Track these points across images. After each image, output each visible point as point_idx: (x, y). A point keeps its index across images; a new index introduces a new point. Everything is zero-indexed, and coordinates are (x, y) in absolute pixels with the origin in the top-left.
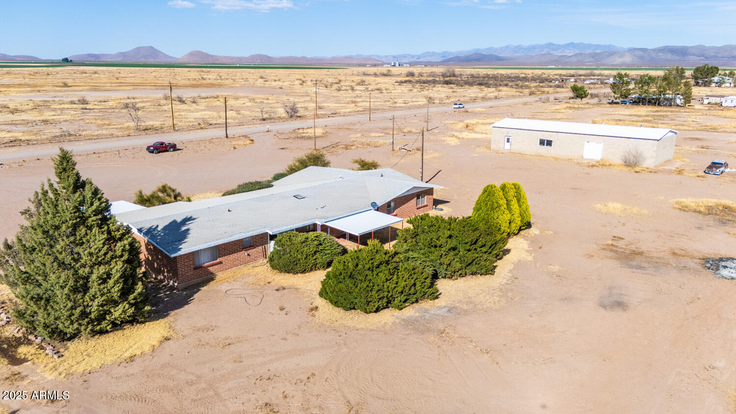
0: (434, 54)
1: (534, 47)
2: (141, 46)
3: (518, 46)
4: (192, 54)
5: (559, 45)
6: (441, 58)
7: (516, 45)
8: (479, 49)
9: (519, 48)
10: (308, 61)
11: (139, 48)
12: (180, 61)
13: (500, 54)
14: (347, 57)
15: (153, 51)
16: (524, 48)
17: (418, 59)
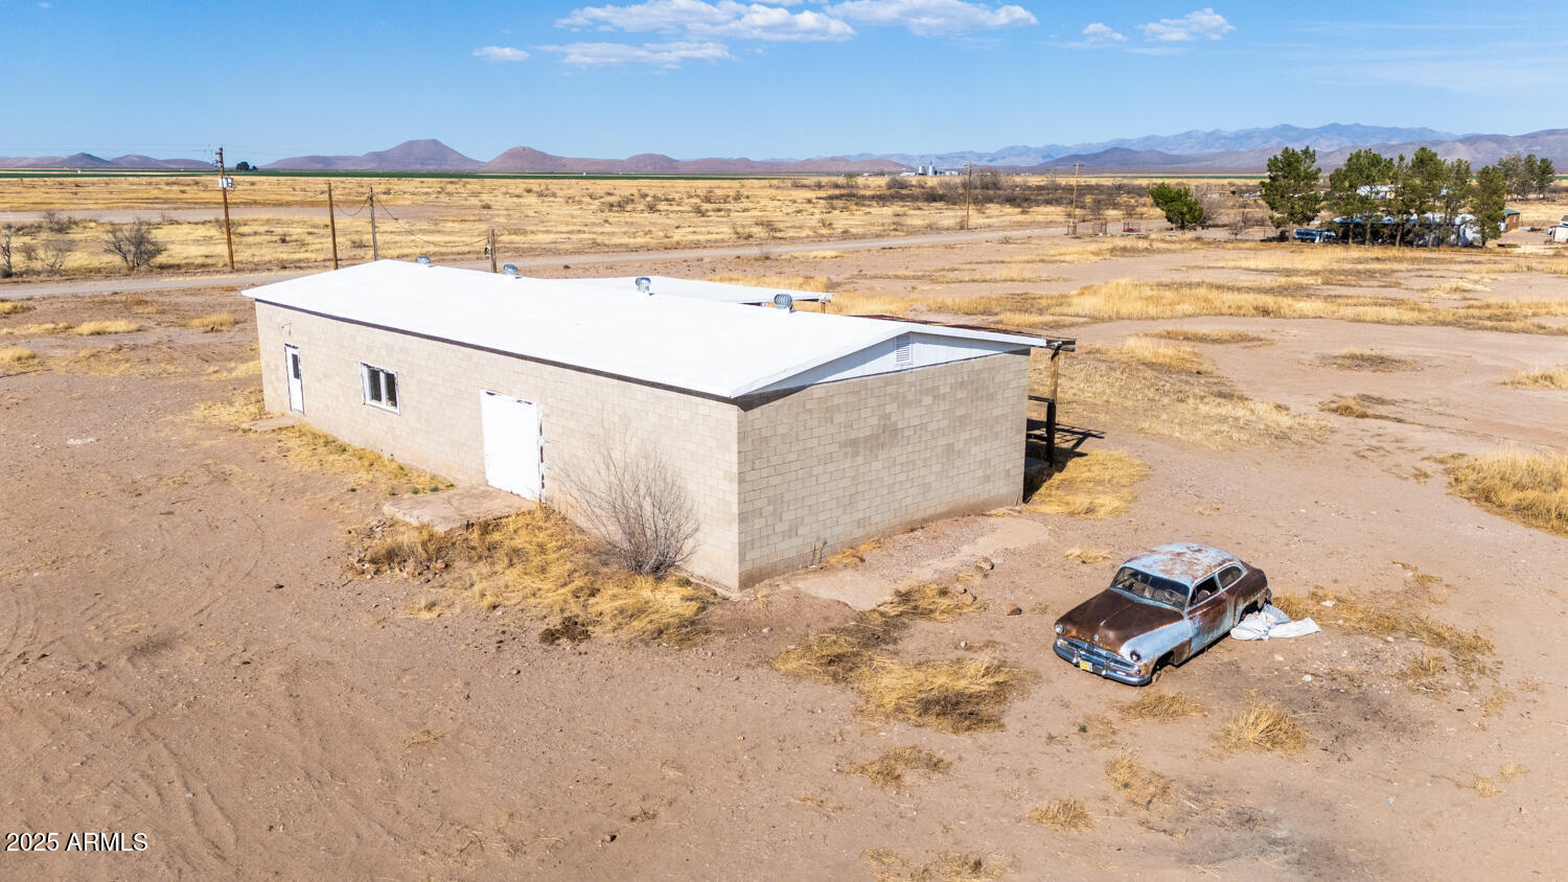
0: (1026, 151)
1: (1248, 135)
2: (415, 139)
3: (1210, 134)
4: (513, 154)
5: (1306, 130)
6: (1040, 159)
7: (1208, 131)
8: (1125, 141)
9: (1215, 136)
10: (752, 167)
11: (411, 144)
12: (486, 169)
13: (1172, 150)
14: (833, 159)
15: (437, 149)
16: (1225, 138)
17: (990, 161)
